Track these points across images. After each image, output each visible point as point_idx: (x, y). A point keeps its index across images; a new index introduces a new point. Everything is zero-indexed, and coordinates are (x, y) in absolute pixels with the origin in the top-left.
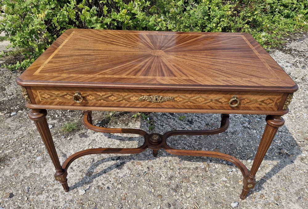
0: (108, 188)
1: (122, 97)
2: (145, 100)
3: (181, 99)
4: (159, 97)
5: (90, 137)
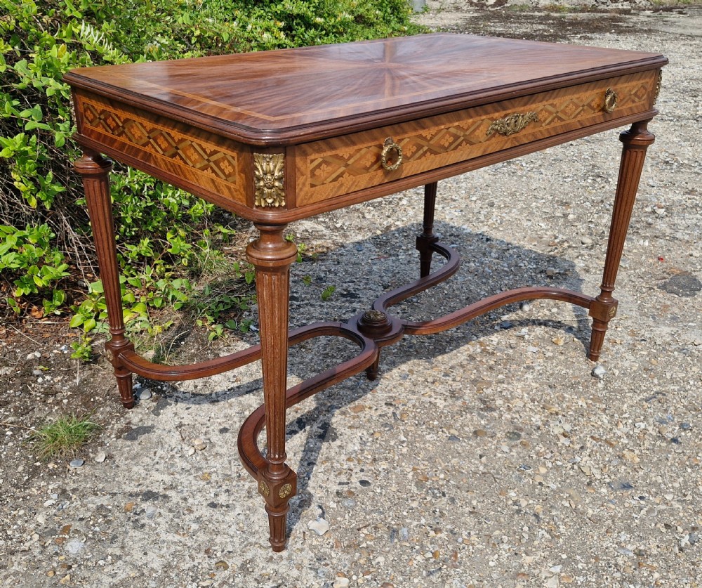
0: (363, 483)
5: (161, 427)
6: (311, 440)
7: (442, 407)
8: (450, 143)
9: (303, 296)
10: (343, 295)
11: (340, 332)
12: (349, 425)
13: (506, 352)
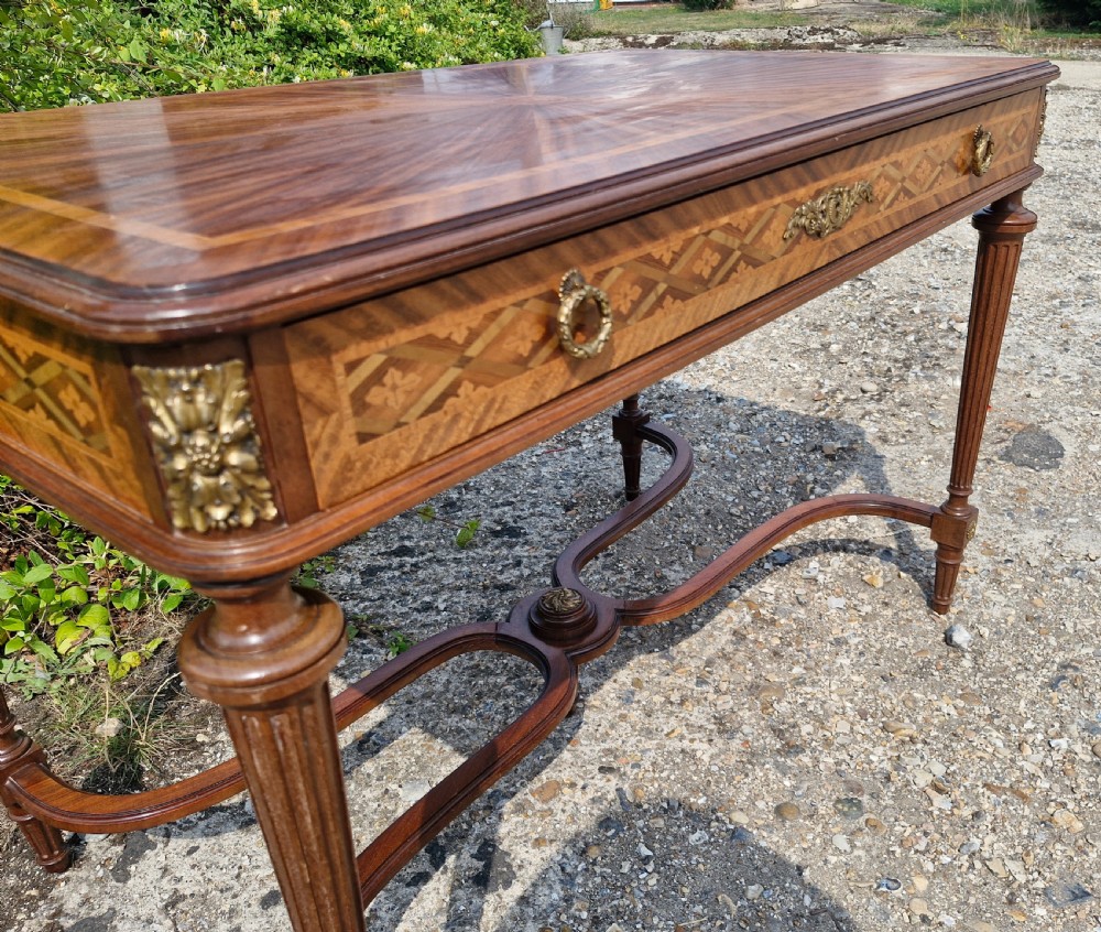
5: (130, 912)
6: (460, 893)
7: (706, 758)
8: (713, 268)
9: (422, 544)
10: (496, 534)
11: (497, 642)
12: (535, 836)
13: (794, 615)
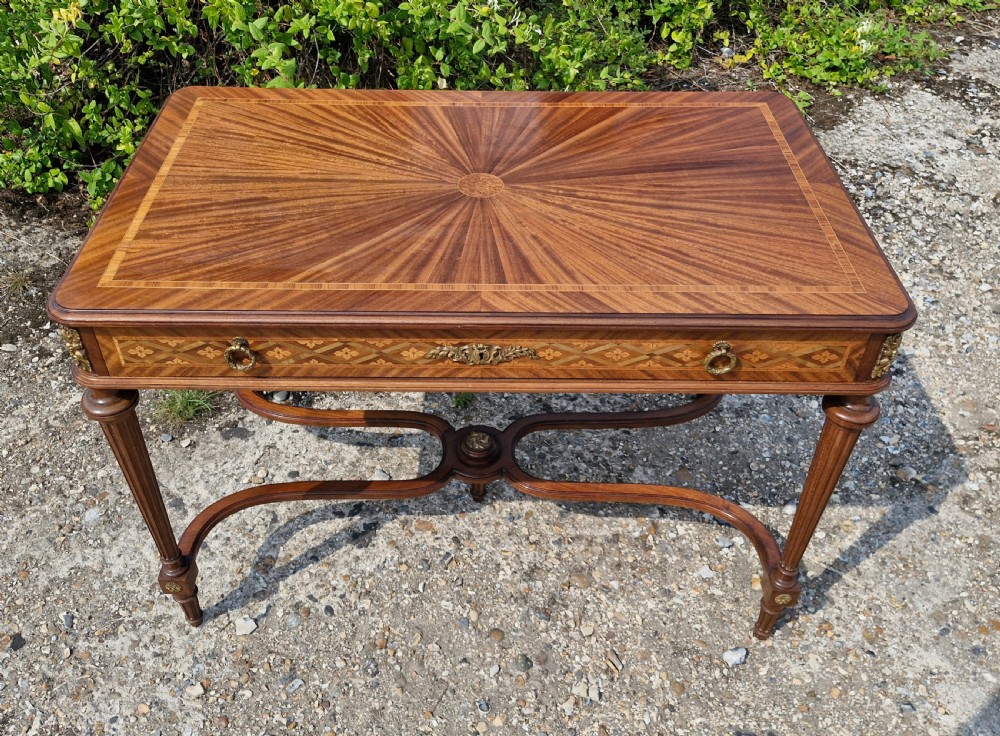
0: (329, 610)
1: (374, 351)
2: (445, 357)
3: (558, 354)
4: (489, 348)
5: (257, 438)
6: (344, 534)
12: (394, 539)
13: (667, 557)
